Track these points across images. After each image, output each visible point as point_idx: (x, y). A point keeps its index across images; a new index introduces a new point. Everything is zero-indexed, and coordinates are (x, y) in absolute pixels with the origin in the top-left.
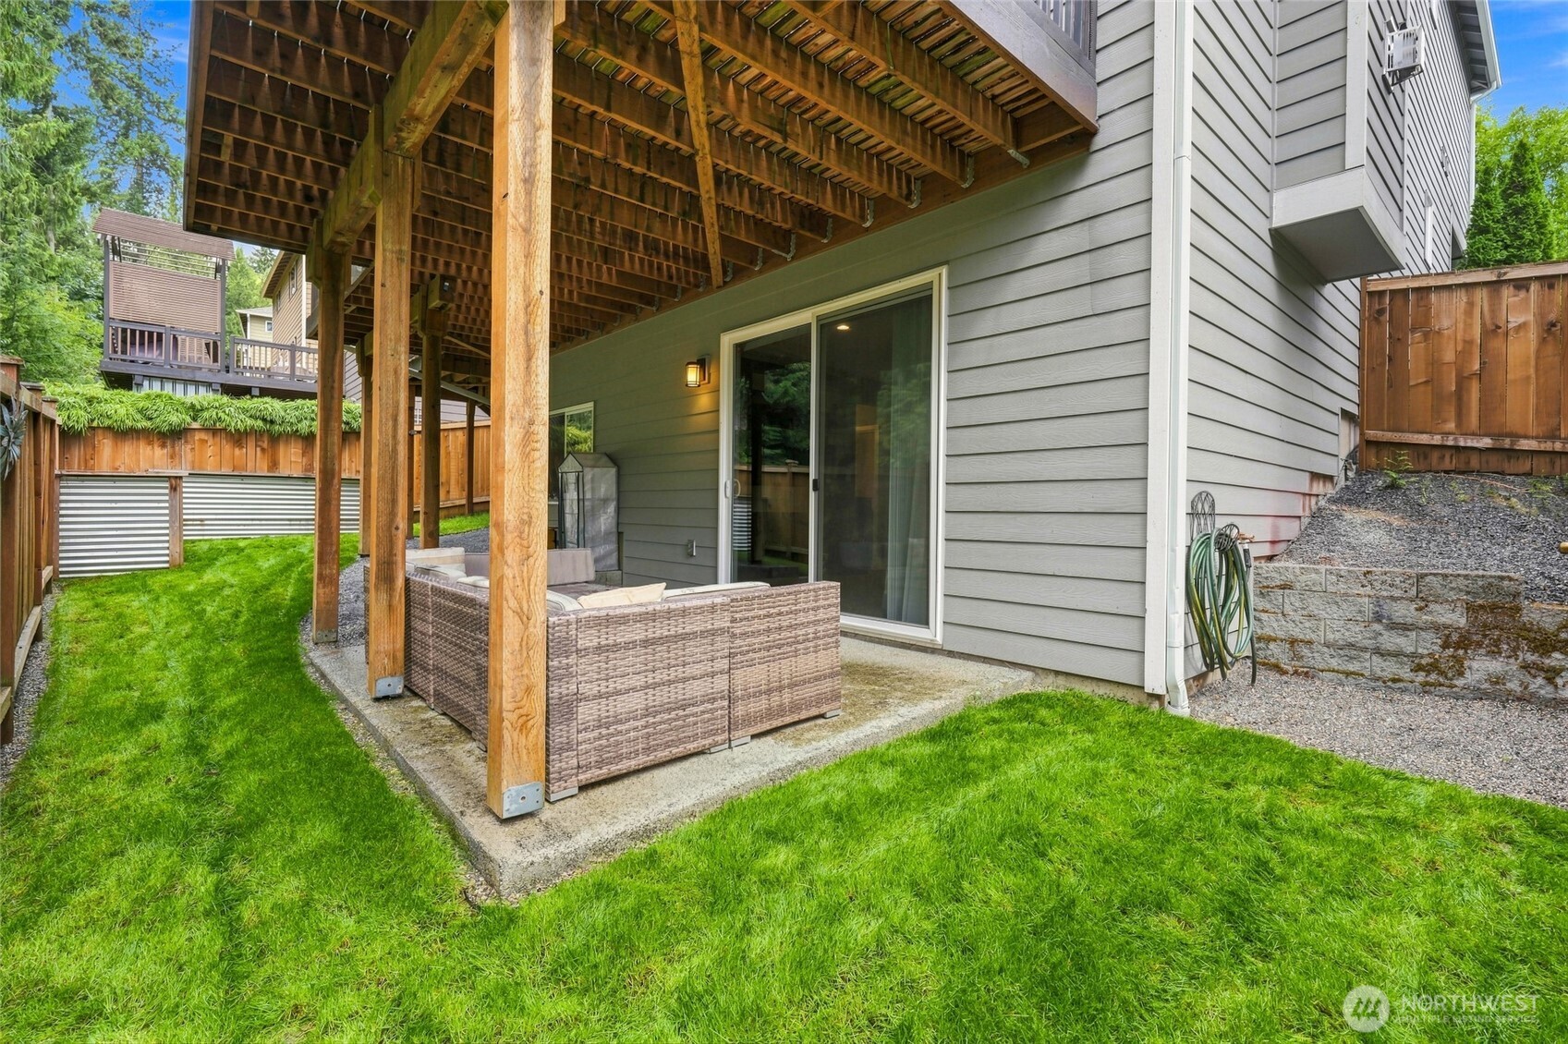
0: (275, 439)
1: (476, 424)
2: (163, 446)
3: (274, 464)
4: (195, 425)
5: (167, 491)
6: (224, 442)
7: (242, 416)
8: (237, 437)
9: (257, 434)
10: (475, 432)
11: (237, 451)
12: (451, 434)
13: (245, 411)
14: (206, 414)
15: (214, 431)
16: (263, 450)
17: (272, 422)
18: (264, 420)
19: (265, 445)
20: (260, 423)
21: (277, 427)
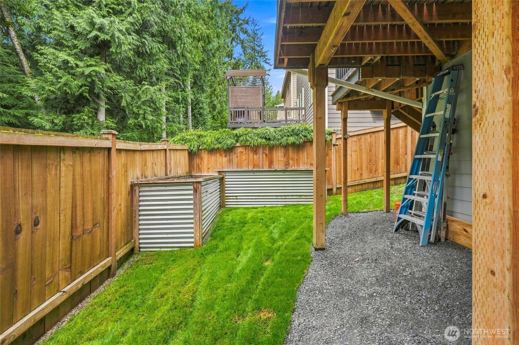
0: (272, 148)
1: (392, 127)
2: (226, 156)
3: (271, 163)
4: (238, 145)
5: (192, 192)
6: (250, 152)
7: (256, 138)
8: (255, 149)
9: (264, 147)
10: (392, 132)
11: (255, 157)
12: (363, 137)
13: (258, 135)
14: (241, 138)
15: (245, 147)
16: (266, 155)
17: (269, 139)
18: (266, 139)
19: (267, 153)
20: (264, 140)
21: (272, 142)
